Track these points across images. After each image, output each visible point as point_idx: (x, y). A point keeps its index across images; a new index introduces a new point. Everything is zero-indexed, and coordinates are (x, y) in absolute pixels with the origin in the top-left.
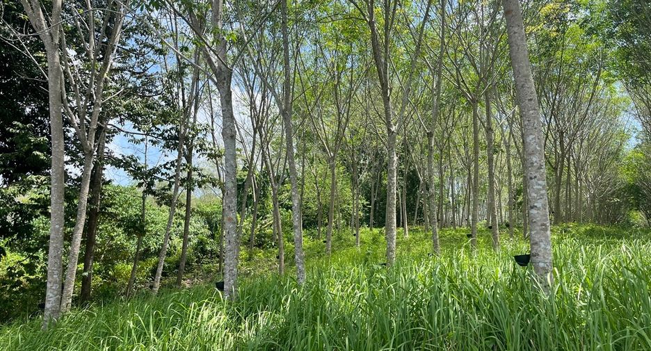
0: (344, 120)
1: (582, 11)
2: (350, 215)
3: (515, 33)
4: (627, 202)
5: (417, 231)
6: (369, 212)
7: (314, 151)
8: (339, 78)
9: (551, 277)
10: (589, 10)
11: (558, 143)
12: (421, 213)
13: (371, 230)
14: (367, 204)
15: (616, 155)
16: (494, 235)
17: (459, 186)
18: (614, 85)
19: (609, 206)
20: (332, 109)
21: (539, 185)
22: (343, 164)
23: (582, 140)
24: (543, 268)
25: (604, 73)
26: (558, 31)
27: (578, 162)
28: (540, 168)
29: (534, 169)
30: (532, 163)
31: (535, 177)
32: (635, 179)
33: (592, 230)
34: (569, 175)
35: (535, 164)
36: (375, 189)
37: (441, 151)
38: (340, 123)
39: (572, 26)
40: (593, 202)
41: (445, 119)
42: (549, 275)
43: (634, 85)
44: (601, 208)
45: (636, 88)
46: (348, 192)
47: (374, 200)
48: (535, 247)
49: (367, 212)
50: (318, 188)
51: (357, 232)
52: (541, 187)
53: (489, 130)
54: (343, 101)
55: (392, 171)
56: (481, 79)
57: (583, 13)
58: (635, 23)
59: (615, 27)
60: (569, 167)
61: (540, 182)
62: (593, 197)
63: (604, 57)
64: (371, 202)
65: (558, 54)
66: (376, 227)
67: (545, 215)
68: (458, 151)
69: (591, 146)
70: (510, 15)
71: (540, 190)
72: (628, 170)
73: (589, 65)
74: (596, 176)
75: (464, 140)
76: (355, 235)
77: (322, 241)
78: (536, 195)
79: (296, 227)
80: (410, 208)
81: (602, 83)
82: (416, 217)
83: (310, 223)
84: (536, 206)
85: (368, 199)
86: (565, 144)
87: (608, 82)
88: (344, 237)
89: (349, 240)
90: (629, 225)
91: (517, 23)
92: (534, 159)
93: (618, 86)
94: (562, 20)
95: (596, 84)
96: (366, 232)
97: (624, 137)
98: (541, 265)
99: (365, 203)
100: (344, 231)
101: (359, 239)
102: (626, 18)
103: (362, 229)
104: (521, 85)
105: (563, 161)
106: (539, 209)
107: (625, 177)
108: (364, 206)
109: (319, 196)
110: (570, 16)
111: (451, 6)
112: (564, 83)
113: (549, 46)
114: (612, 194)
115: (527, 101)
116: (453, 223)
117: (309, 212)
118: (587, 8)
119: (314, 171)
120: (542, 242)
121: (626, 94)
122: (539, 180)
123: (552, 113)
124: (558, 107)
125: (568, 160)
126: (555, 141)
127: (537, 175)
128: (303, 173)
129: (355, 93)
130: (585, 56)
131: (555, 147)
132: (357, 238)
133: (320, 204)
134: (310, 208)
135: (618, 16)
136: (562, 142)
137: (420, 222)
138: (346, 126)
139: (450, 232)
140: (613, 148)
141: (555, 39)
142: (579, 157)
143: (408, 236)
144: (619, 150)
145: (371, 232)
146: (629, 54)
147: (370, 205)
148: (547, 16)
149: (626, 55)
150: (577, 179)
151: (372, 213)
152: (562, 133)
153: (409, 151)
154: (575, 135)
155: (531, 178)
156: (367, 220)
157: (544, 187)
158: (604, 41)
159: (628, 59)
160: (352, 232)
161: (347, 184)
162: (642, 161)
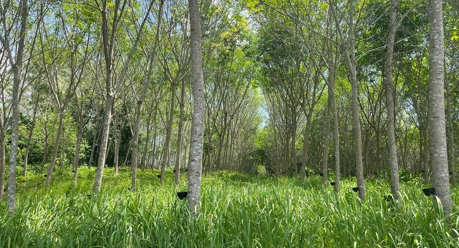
0: (76, 81)
1: (245, 41)
2: (73, 155)
3: (195, 45)
4: (257, 159)
5: (125, 171)
6: (90, 154)
7: (48, 102)
8: (76, 47)
9: (197, 207)
10: (248, 41)
11: (223, 119)
12: (130, 158)
13: (89, 168)
14: (89, 148)
15: (254, 131)
16: (177, 176)
17: (160, 140)
18: (257, 89)
19: (247, 161)
20: (68, 71)
21: (198, 146)
22: (72, 115)
23: (237, 119)
24: (194, 201)
25: (252, 81)
26: (230, 50)
27: (234, 133)
28: (200, 135)
29: (197, 135)
30: (196, 132)
31: (197, 141)
32: (262, 146)
33: (236, 176)
34: (227, 140)
35: (198, 132)
36: (97, 138)
37: (150, 115)
38: (72, 83)
39: (238, 48)
40: (239, 158)
41: (155, 93)
42: (196, 205)
43: (267, 91)
44: (243, 162)
45: (268, 93)
46: (74, 138)
47: (95, 145)
48: (191, 187)
49: (89, 154)
50: (46, 131)
51: (76, 169)
52: (199, 148)
53: (182, 105)
54: (77, 66)
55: (106, 126)
56: (180, 70)
57: (245, 42)
58: (271, 55)
59: (261, 55)
60: (228, 136)
61: (199, 144)
62: (240, 155)
63: (254, 71)
64: (92, 147)
65: (229, 65)
66: (94, 166)
67: (200, 166)
68: (162, 117)
69: (242, 123)
70: (194, 32)
71: (198, 149)
72: (259, 141)
73: (245, 74)
74: (242, 142)
75: (167, 110)
76: (73, 172)
77: (44, 175)
78: (195, 153)
79: (12, 163)
80: (122, 153)
81: (251, 87)
82: (126, 160)
83: (35, 159)
84: (195, 160)
85: (91, 144)
86: (228, 121)
87: (254, 87)
88: (65, 172)
89: (68, 175)
90: (257, 173)
91: (197, 38)
92: (198, 129)
93: (259, 90)
94: (233, 43)
95: (248, 87)
96: (84, 170)
97: (259, 121)
98: (193, 199)
99: (88, 147)
100: (66, 168)
101: (77, 175)
102: (268, 51)
103: (82, 167)
104: (195, 79)
105: (225, 131)
106: (196, 162)
107: (258, 145)
108: (86, 149)
109: (46, 138)
110: (238, 42)
111: (167, 16)
112: (231, 82)
113: (225, 58)
114: (250, 154)
115: (197, 91)
116: (152, 167)
117: (36, 150)
118: (248, 40)
119: (45, 118)
120: (195, 183)
121: (263, 96)
122: (198, 143)
123: (222, 100)
124: (226, 97)
125: (228, 130)
126: (222, 118)
127: (198, 139)
128: (34, 118)
129: (88, 61)
130: (244, 69)
131: (222, 122)
132: (75, 174)
133: (47, 145)
134: (38, 147)
135: (263, 49)
136: (225, 119)
137: (129, 164)
138: (77, 85)
139: (148, 172)
140: (253, 126)
141: (228, 55)
142: (235, 129)
143: (117, 174)
144: (256, 128)
145: (89, 170)
146: (267, 72)
147: (91, 149)
148: (225, 39)
149: (265, 72)
150: (232, 143)
151: (92, 155)
152: (226, 114)
153: (126, 111)
154: (233, 116)
155: (194, 141)
156: (87, 160)
157: (201, 147)
158: (254, 62)
159: (265, 75)
160: (73, 168)
161: (74, 131)
162: (267, 137)
